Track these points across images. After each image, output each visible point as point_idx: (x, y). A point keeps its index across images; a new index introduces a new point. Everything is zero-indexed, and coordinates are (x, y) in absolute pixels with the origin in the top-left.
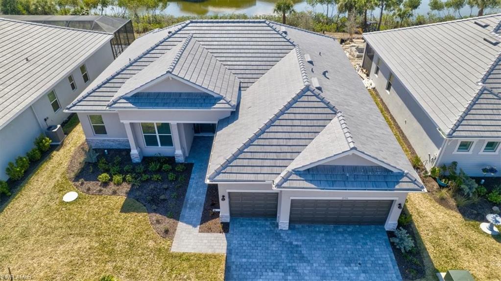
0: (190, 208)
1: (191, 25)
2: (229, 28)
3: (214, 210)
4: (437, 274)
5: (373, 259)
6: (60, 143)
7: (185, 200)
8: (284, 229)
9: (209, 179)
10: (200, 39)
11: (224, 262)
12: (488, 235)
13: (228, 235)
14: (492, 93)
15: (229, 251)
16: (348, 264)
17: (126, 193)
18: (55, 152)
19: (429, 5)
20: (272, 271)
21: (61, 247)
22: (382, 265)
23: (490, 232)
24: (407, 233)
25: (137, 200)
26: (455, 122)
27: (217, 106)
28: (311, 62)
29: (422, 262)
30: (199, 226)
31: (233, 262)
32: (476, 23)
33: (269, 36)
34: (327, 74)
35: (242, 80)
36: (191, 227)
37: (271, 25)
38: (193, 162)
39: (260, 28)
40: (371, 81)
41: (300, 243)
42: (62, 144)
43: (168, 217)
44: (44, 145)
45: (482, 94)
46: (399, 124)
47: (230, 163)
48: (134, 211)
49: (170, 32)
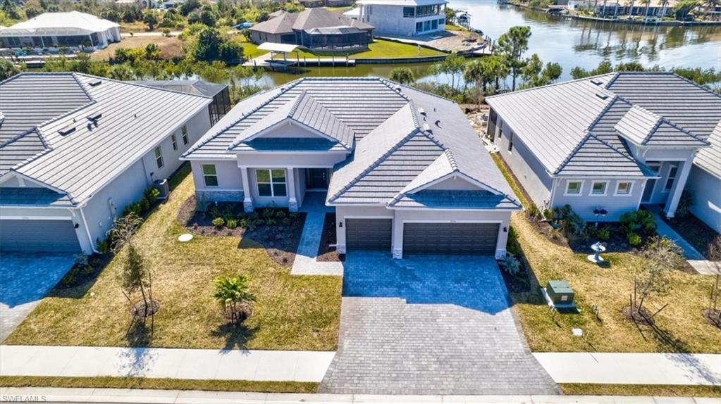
0: (306, 245)
1: (304, 82)
2: (344, 85)
3: (330, 246)
4: (541, 289)
5: (482, 279)
6: (165, 198)
7: (301, 239)
8: (398, 258)
9: (329, 201)
10: (314, 95)
11: (342, 281)
12: (593, 263)
13: (345, 263)
14: (597, 139)
15: (346, 274)
16: (458, 282)
17: (242, 234)
18: (161, 205)
19: (571, 74)
20: (387, 287)
21: (184, 273)
22: (490, 283)
23: (595, 261)
24: (514, 257)
25: (254, 239)
26: (561, 163)
27: (333, 149)
28: (424, 114)
29: (529, 283)
30: (316, 258)
31: (350, 282)
32: (592, 82)
33: (383, 92)
34: (439, 124)
35: (356, 131)
36: (308, 258)
37: (385, 82)
38: (306, 211)
39: (374, 85)
40: (495, 146)
41: (413, 268)
42: (167, 199)
43: (286, 251)
44: (153, 196)
45: (588, 139)
46: (521, 182)
47: (348, 189)
48: (251, 247)
49: (282, 89)
